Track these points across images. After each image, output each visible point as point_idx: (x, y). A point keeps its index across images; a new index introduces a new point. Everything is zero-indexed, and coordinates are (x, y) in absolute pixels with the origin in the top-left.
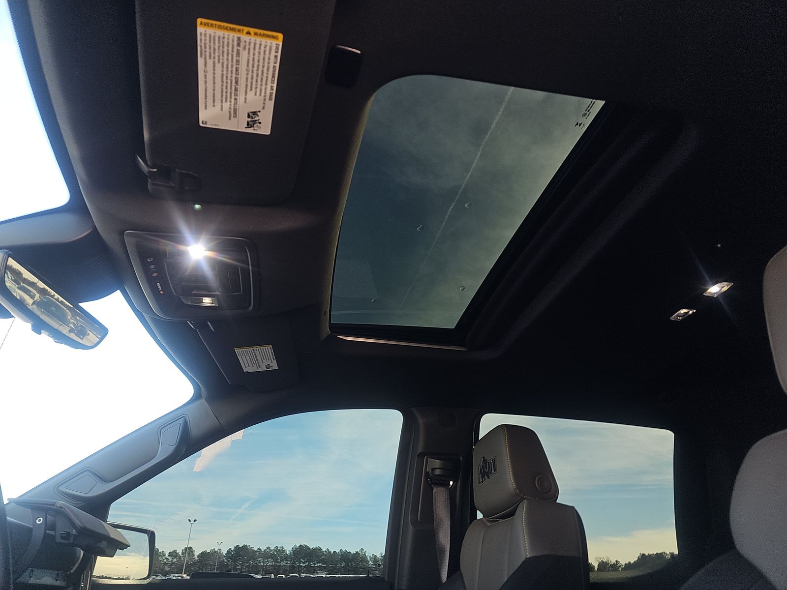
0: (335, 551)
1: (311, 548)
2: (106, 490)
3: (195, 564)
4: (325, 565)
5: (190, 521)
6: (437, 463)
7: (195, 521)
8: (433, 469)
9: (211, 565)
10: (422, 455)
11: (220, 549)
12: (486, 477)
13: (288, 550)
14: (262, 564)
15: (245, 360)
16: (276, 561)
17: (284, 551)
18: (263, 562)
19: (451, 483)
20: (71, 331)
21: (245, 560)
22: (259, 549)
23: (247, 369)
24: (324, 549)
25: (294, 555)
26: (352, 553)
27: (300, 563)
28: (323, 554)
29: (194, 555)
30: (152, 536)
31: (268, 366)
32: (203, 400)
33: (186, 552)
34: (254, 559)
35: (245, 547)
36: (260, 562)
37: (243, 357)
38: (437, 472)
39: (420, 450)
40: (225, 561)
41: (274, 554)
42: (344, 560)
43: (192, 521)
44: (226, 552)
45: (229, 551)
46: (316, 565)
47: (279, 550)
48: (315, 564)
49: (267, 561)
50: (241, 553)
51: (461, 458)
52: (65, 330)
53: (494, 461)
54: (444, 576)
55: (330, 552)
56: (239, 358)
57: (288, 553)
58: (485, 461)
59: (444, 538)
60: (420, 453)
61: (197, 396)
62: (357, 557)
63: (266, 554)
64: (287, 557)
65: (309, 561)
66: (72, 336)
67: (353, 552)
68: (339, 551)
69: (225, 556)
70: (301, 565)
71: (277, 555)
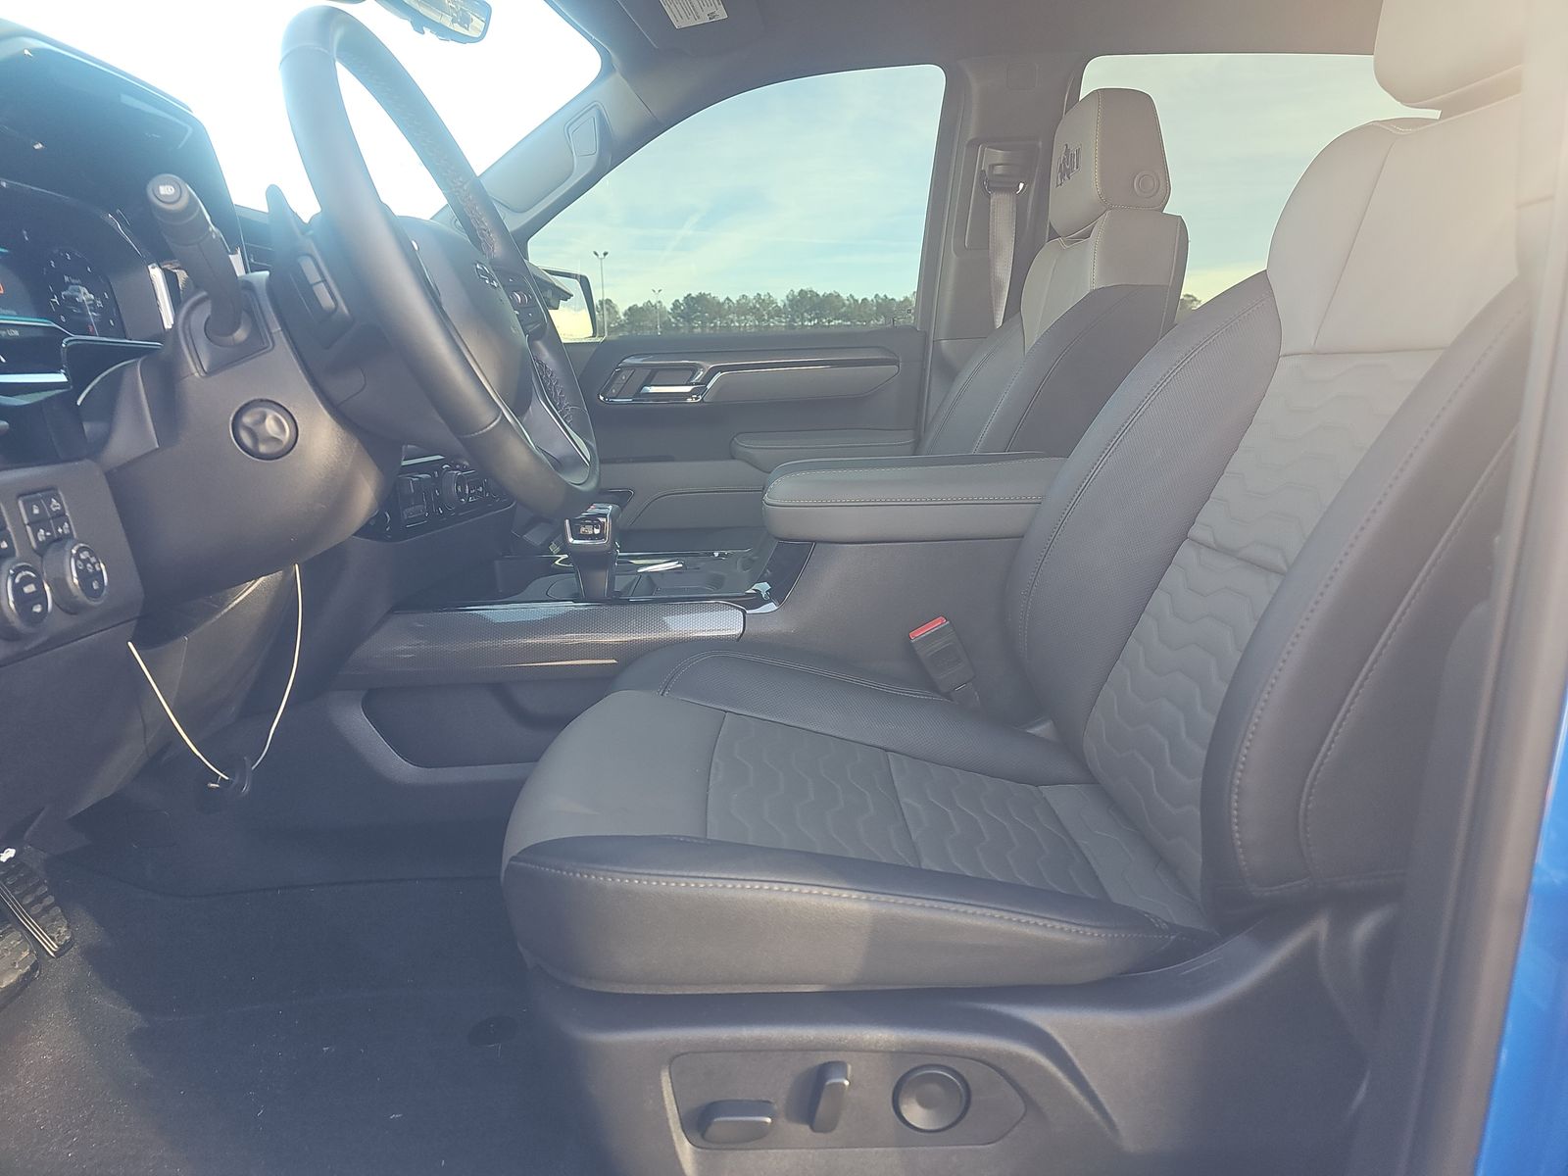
0: (865, 299)
1: (821, 295)
2: (522, 224)
3: (621, 326)
4: (849, 323)
5: (596, 254)
6: (999, 155)
7: (605, 254)
8: (992, 166)
9: (650, 329)
10: (974, 144)
11: (659, 302)
12: (1066, 177)
13: (780, 298)
14: (737, 324)
15: (674, 10)
16: (760, 319)
17: (772, 302)
18: (738, 321)
19: (1021, 186)
20: (453, 21)
21: (707, 318)
22: (728, 299)
23: (681, 21)
24: (844, 296)
25: (792, 308)
26: (897, 299)
27: (803, 320)
28: (844, 305)
29: (617, 313)
30: (584, 282)
31: (712, 15)
32: (618, 75)
33: (602, 308)
34: (722, 317)
35: (702, 297)
36: (732, 321)
37: (672, 6)
38: (999, 170)
39: (971, 135)
40: (673, 320)
41: (755, 307)
42: (883, 314)
43: (601, 255)
44: (672, 306)
45: (676, 305)
46: (833, 323)
47: (764, 300)
48: (829, 322)
49: (745, 319)
50: (696, 306)
51: (1040, 143)
52: (447, 21)
53: (1078, 151)
54: (999, 322)
55: (857, 301)
56: (666, 8)
57: (781, 304)
58: (1067, 150)
59: (1003, 271)
60: (971, 141)
61: (607, 69)
62: (906, 306)
63: (743, 308)
64: (778, 312)
65: (817, 316)
66: (457, 28)
67: (899, 298)
68: (873, 297)
69: (670, 313)
70: (806, 323)
71: (761, 307)
